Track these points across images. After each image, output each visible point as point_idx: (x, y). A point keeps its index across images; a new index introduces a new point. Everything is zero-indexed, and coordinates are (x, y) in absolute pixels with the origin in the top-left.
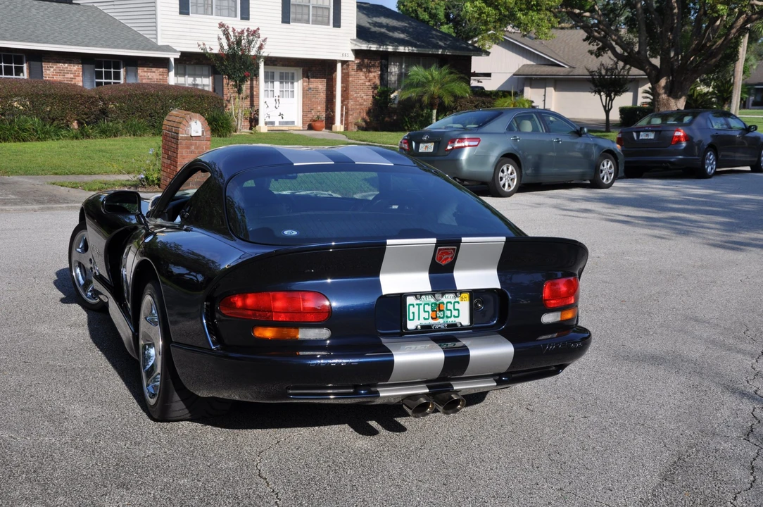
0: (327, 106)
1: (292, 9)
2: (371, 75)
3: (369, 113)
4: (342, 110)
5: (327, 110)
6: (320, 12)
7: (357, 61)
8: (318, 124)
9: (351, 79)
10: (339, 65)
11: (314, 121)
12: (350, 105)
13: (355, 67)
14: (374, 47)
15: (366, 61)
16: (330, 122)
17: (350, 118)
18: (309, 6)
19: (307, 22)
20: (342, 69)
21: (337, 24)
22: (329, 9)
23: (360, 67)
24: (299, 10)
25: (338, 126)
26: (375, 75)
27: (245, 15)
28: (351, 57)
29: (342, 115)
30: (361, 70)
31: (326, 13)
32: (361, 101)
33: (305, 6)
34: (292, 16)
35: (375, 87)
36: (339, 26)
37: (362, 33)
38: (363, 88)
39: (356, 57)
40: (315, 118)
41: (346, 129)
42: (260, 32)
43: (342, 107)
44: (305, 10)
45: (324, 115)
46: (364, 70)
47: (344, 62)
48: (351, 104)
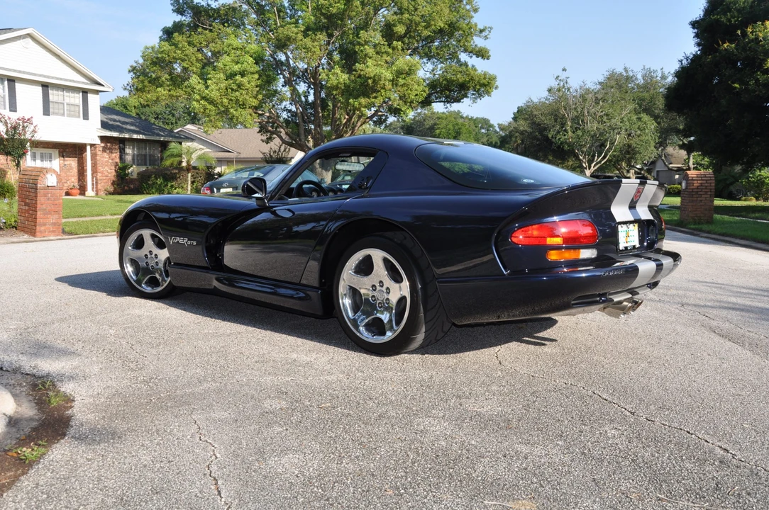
0: (79, 178)
1: (51, 105)
2: (114, 155)
3: (113, 183)
4: (93, 181)
5: (79, 180)
6: (72, 108)
7: (103, 145)
8: (74, 191)
9: (98, 158)
10: (88, 148)
11: (71, 189)
12: (98, 177)
13: (101, 149)
14: (115, 134)
15: (109, 145)
16: (83, 190)
17: (99, 187)
18: (63, 104)
19: (63, 115)
20: (91, 150)
21: (86, 116)
22: (79, 106)
23: (104, 150)
24: (56, 106)
25: (90, 192)
26: (116, 155)
27: (13, 108)
28: (98, 141)
29: (93, 184)
30: (106, 152)
31: (77, 108)
32: (106, 173)
33: (61, 103)
34: (51, 110)
35: (117, 164)
36: (88, 119)
37: (104, 125)
38: (107, 164)
39: (102, 142)
40: (71, 187)
41: (97, 194)
42: (33, 119)
43: (93, 178)
44: (61, 106)
45: (76, 184)
46: (108, 151)
47: (92, 145)
48: (99, 175)
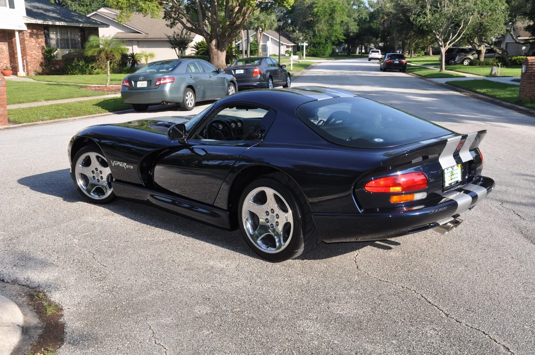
0: (10, 60)
2: (40, 40)
3: (41, 65)
4: (23, 63)
5: (11, 62)
7: (29, 31)
8: (7, 72)
9: (26, 42)
10: (17, 34)
11: (4, 70)
12: (28, 59)
13: (28, 35)
14: (40, 22)
15: (35, 31)
16: (15, 71)
17: (29, 67)
20: (19, 36)
21: (12, 5)
23: (31, 35)
25: (21, 72)
26: (42, 40)
28: (25, 28)
29: (23, 66)
30: (32, 37)
32: (35, 56)
35: (43, 48)
36: (14, 8)
37: (29, 13)
38: (35, 48)
39: (28, 28)
40: (4, 67)
41: (28, 74)
43: (23, 60)
45: (9, 65)
46: (35, 36)
47: (20, 31)
48: (28, 58)
